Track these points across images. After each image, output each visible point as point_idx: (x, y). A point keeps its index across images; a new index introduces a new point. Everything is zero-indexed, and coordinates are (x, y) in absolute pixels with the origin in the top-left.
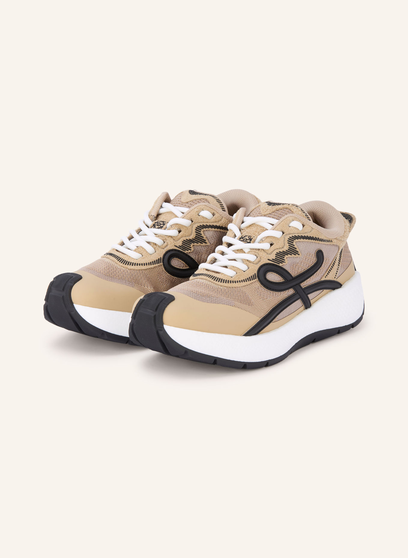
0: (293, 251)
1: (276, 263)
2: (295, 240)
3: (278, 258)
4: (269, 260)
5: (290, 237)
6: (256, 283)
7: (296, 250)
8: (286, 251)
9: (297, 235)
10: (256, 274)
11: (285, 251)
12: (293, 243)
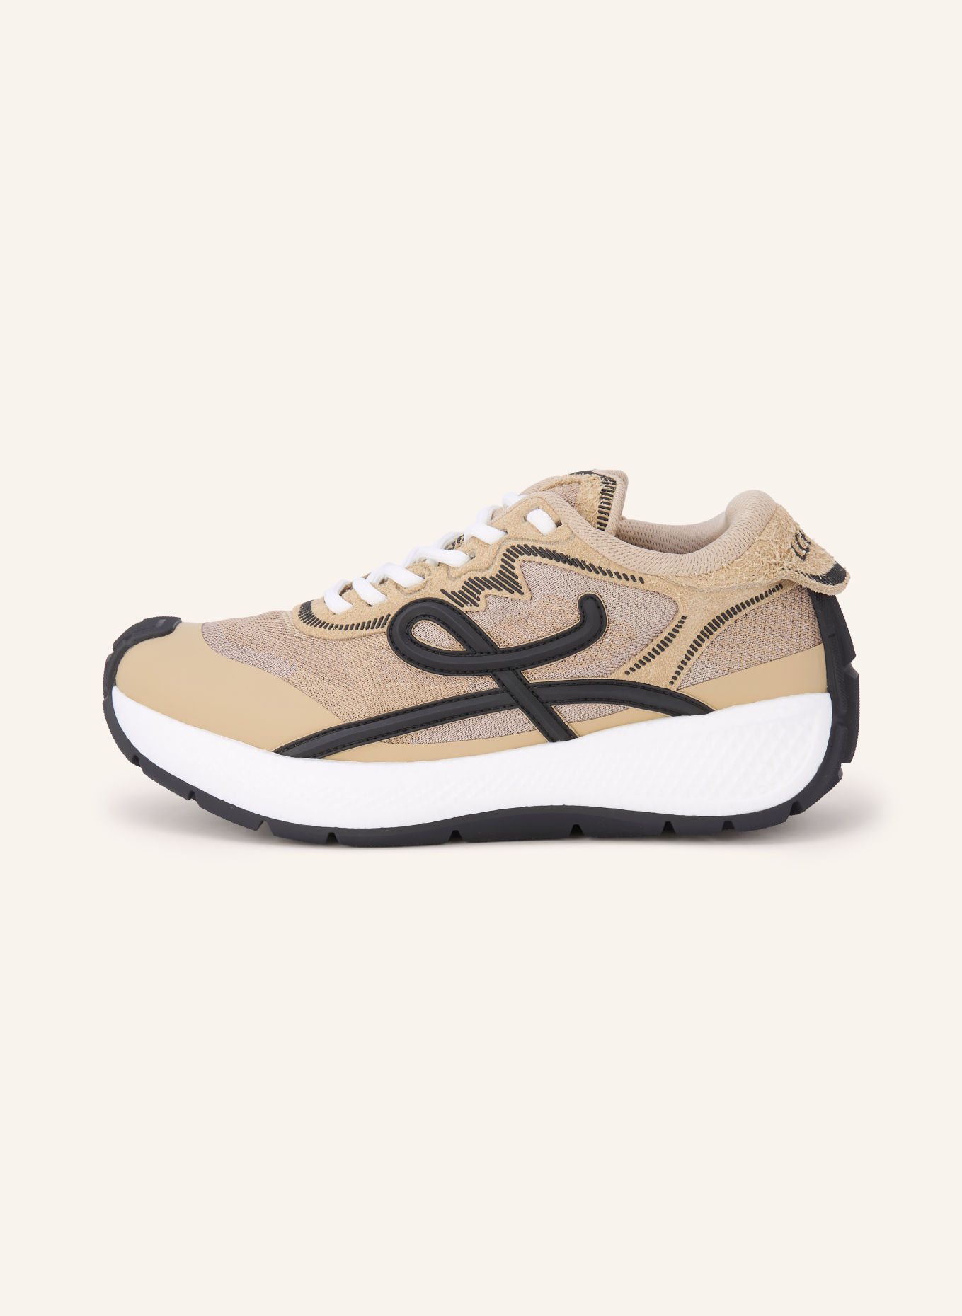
0: (507, 581)
1: (456, 605)
2: (522, 554)
3: (466, 593)
4: (443, 591)
5: (513, 547)
6: (380, 639)
7: (516, 580)
8: (491, 578)
9: (530, 544)
10: (391, 617)
11: (488, 578)
12: (514, 561)
